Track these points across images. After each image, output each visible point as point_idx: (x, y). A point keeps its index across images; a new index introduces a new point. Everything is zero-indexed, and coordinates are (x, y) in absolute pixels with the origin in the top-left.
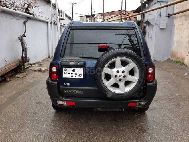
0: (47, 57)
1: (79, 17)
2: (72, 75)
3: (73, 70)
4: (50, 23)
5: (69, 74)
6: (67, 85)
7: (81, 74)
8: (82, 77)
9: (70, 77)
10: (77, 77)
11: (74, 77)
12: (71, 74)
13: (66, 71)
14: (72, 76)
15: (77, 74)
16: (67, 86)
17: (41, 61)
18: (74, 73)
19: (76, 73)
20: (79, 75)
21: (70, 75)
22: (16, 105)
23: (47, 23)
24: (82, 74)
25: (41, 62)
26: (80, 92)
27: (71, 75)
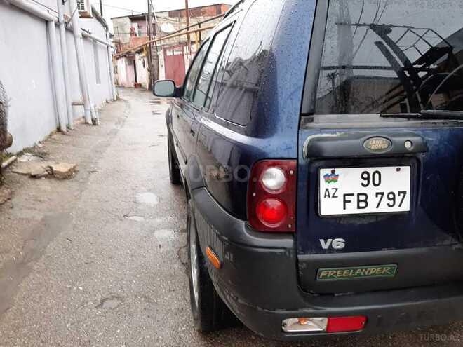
0: (54, 129)
1: (112, 19)
2: (362, 199)
3: (366, 178)
4: (56, 24)
5: (348, 198)
6: (334, 246)
7: (399, 193)
8: (406, 207)
9: (352, 209)
10: (384, 209)
11: (371, 209)
12: (359, 195)
13: (333, 185)
14: (362, 204)
15: (382, 194)
16: (331, 249)
17: (40, 142)
18: (371, 190)
19: (379, 189)
20: (391, 196)
21: (354, 199)
22: (25, 331)
23: (46, 22)
24: (405, 193)
25: (40, 145)
26: (386, 269)
27: (359, 201)
